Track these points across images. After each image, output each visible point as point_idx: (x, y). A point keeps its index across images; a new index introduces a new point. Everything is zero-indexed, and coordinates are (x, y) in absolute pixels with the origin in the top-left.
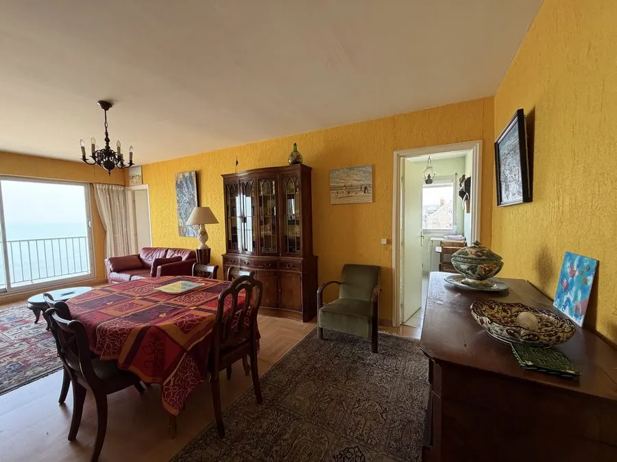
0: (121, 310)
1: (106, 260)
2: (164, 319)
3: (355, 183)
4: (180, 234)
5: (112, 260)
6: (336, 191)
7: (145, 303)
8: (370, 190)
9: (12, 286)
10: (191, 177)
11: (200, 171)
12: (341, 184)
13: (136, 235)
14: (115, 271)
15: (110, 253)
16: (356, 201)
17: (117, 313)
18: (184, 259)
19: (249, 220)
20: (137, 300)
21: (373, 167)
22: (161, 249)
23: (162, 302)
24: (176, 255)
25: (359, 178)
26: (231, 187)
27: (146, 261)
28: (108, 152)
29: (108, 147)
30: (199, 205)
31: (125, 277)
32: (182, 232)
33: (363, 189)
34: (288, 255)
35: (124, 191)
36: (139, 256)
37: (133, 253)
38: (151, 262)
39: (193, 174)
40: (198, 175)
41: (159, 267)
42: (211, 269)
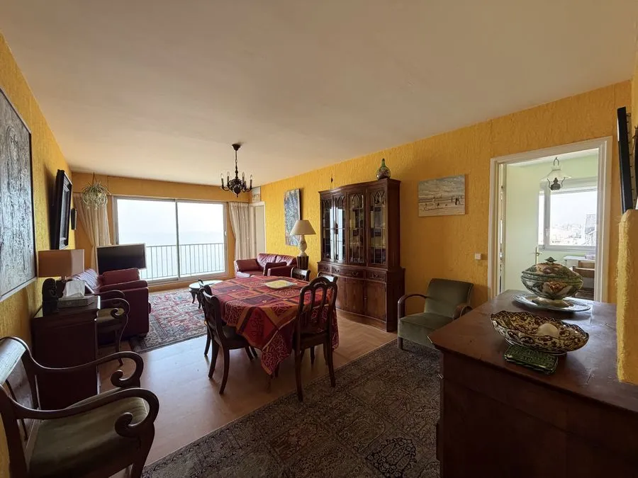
0: (239, 295)
1: (235, 262)
2: (265, 304)
3: (446, 194)
4: (286, 243)
5: (238, 262)
6: (424, 204)
7: (255, 293)
8: (462, 201)
9: (181, 276)
10: (295, 194)
11: (303, 189)
12: (430, 196)
13: (255, 243)
14: (240, 270)
15: (238, 257)
16: (447, 213)
17: (237, 297)
18: (288, 265)
19: (340, 231)
20: (250, 290)
21: (466, 177)
22: (272, 255)
23: (266, 293)
24: (283, 261)
25: (451, 189)
26: (326, 202)
27: (261, 265)
28: (237, 181)
29: (237, 177)
30: (301, 219)
31: (246, 275)
32: (288, 241)
33: (455, 200)
34: (374, 266)
35: (248, 207)
36: (256, 260)
37: (253, 257)
38: (263, 265)
39: (298, 191)
40: (301, 192)
41: (269, 269)
42: (304, 273)
